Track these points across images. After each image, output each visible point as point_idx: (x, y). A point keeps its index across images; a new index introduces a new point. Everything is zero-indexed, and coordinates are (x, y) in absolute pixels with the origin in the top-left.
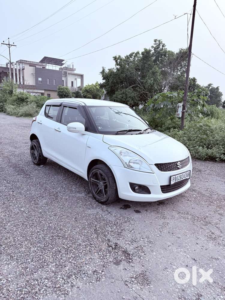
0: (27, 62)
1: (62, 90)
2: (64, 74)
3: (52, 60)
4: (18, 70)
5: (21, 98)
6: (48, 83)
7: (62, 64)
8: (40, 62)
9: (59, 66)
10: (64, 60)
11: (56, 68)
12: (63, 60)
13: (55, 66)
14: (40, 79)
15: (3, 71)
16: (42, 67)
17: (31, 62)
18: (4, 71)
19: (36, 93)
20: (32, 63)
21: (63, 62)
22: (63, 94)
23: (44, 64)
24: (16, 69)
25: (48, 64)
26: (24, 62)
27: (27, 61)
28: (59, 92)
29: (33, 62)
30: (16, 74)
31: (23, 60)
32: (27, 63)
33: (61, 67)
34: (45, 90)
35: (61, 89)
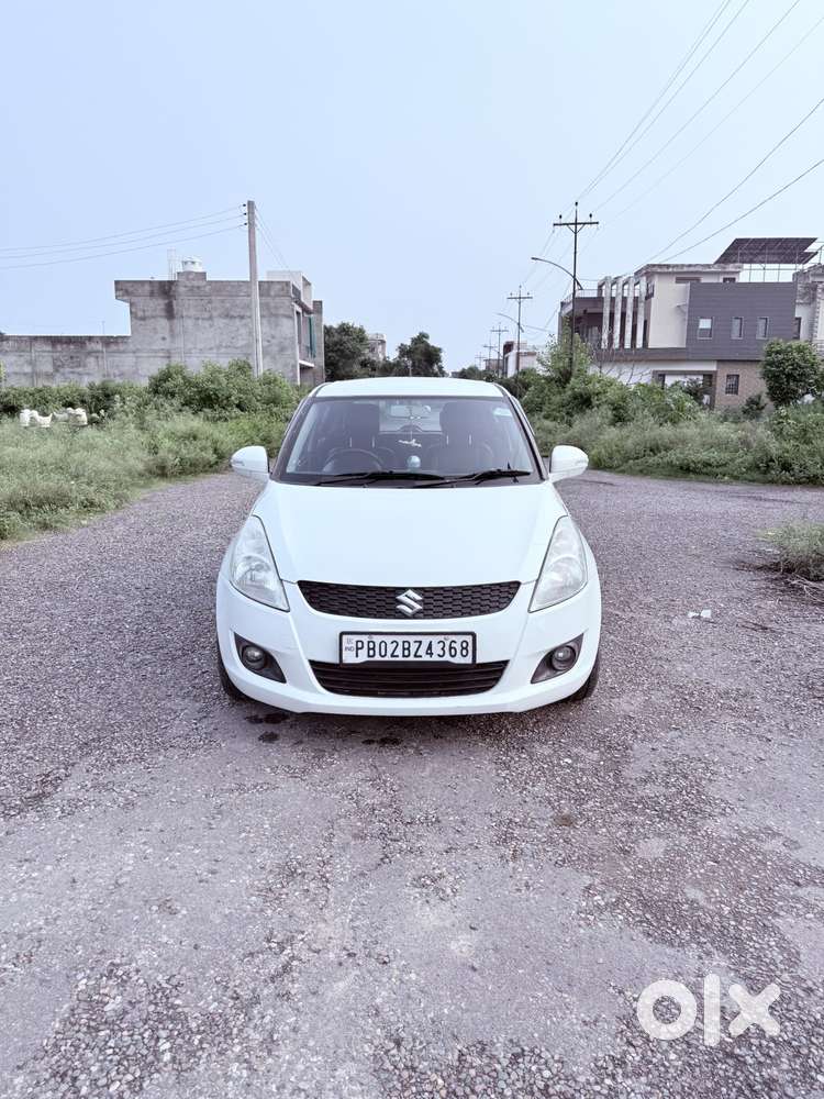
0: (671, 270)
1: (780, 357)
2: (805, 294)
3: (764, 248)
4: (630, 302)
5: (581, 396)
6: (735, 335)
7: (807, 257)
8: (717, 262)
9: (792, 266)
10: (814, 240)
11: (782, 273)
12: (811, 241)
13: (776, 266)
14: (705, 324)
15: (585, 311)
16: (721, 281)
17: (683, 266)
18: (589, 311)
19: (685, 373)
20: (685, 269)
21: (812, 248)
22: (783, 372)
23: (731, 268)
24: (624, 300)
25: (746, 266)
26: (659, 270)
27: (668, 266)
28: (768, 364)
29: (690, 266)
30: (623, 315)
31: (654, 266)
32: (670, 273)
33: (800, 267)
34: (719, 361)
35: (778, 352)
